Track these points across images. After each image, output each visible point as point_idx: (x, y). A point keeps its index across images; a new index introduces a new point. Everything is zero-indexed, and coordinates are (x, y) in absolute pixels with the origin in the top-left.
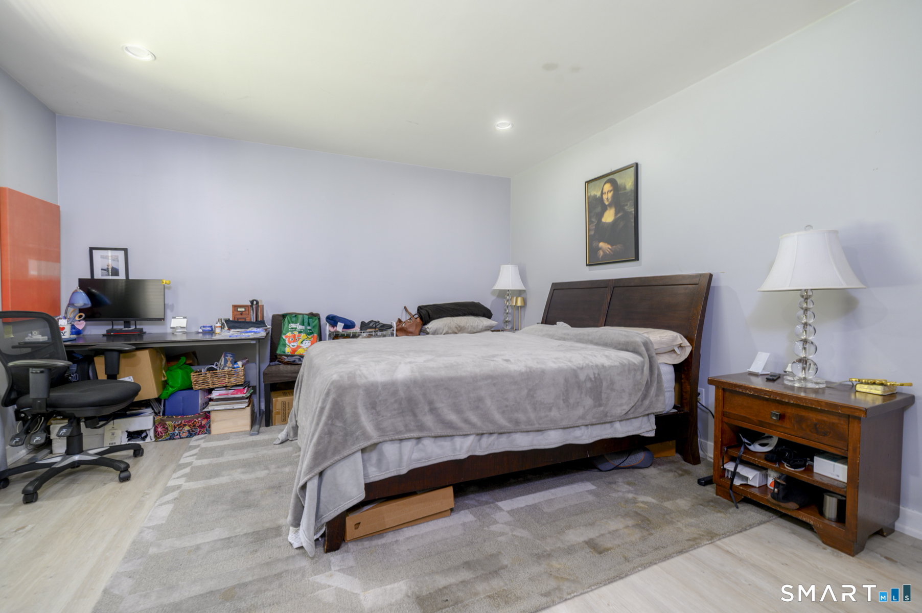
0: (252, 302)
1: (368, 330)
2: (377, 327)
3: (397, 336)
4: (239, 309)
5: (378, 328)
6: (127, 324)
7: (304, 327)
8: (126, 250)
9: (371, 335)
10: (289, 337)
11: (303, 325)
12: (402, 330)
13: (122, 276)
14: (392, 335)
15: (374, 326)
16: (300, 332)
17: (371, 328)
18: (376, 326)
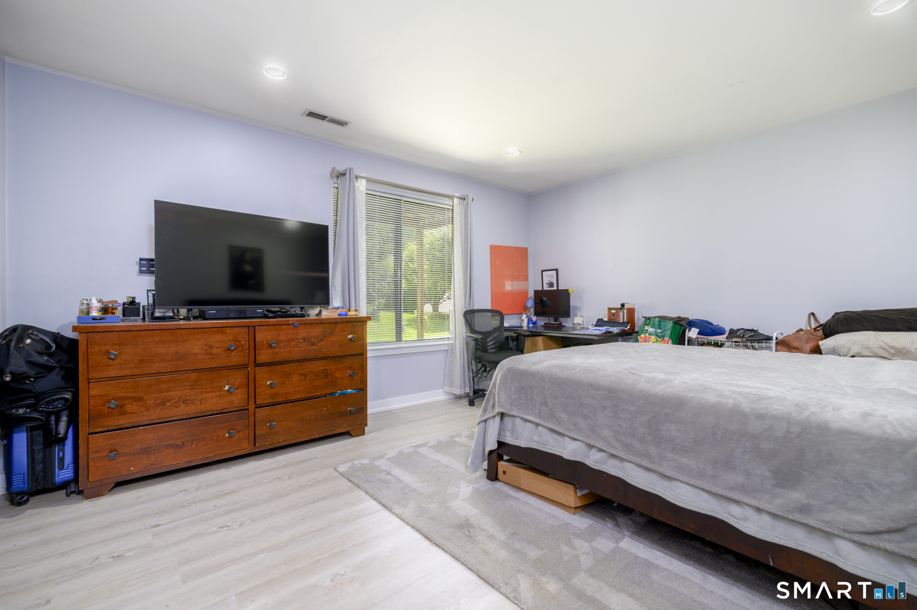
0: (623, 305)
1: (734, 340)
2: (746, 336)
3: (776, 350)
4: (612, 311)
5: (745, 338)
6: (556, 320)
7: (654, 330)
8: (557, 270)
9: (739, 345)
10: (642, 338)
11: (654, 328)
12: (785, 345)
13: (555, 288)
14: (770, 348)
15: (742, 335)
16: (650, 334)
17: (738, 337)
18: (743, 336)
